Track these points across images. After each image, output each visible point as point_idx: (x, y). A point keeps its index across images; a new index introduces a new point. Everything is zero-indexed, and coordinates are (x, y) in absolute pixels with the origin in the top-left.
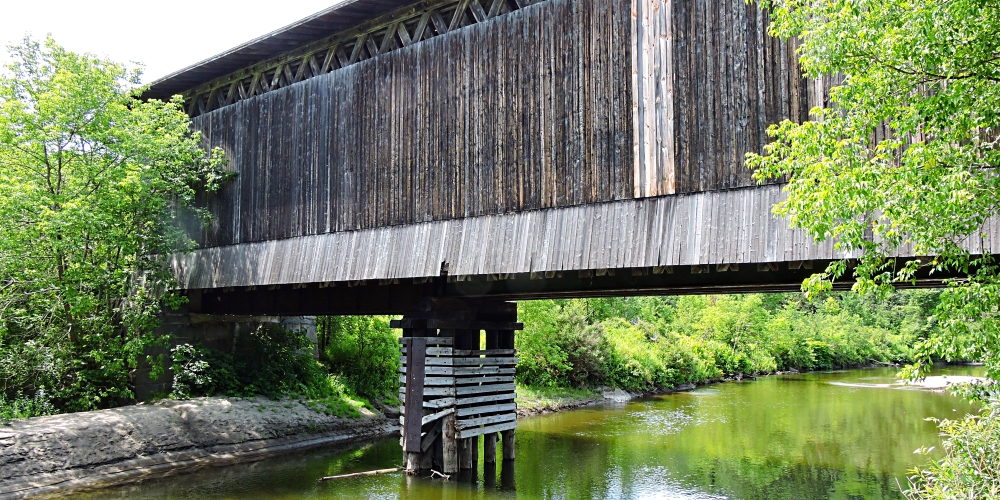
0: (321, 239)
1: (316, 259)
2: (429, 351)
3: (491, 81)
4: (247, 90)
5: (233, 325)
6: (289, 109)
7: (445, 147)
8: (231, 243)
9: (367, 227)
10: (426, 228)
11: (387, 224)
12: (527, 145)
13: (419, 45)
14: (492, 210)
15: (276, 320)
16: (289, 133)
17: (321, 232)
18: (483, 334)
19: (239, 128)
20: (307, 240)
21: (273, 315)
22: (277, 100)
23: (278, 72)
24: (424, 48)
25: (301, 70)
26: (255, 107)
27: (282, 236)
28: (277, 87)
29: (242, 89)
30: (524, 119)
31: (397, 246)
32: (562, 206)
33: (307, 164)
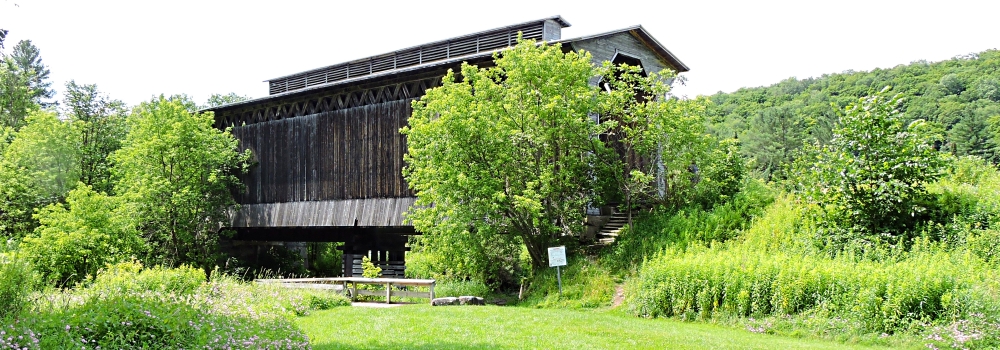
0: (302, 204)
1: (300, 214)
2: (355, 261)
3: (375, 134)
4: (263, 115)
5: (256, 247)
6: (286, 132)
7: (357, 164)
8: (257, 203)
9: (324, 199)
10: (349, 202)
11: (332, 198)
12: (389, 167)
13: (346, 110)
14: (375, 196)
15: (281, 244)
16: (285, 145)
17: (302, 200)
18: (370, 252)
19: (259, 138)
20: (296, 204)
21: (280, 240)
22: (279, 125)
23: (279, 109)
24: (348, 112)
25: (291, 110)
26: (268, 126)
27: (283, 201)
28: (279, 118)
29: (260, 115)
30: (388, 154)
31: (337, 210)
32: (402, 196)
33: (295, 163)
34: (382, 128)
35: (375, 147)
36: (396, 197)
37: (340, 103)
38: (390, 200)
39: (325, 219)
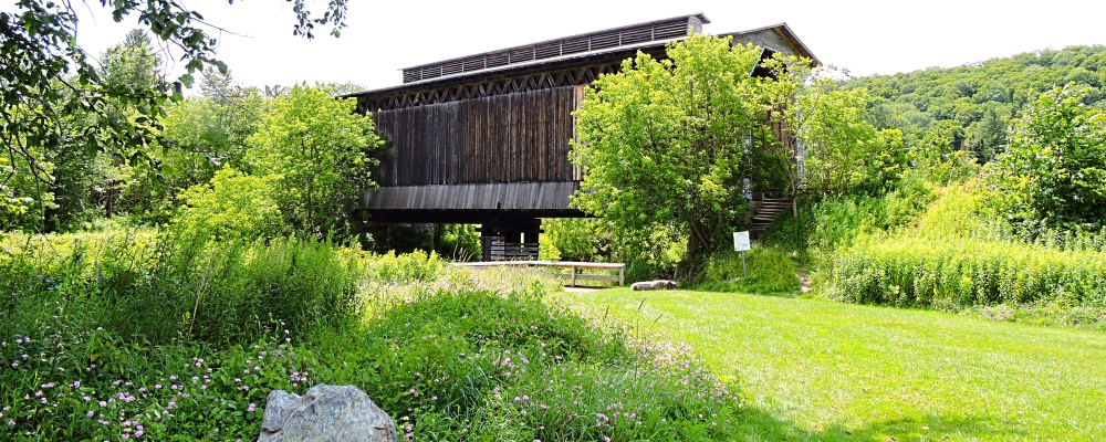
0: (441, 187)
1: (439, 198)
2: (493, 243)
3: (519, 121)
4: (400, 101)
5: (386, 228)
6: (425, 118)
7: (499, 148)
8: (392, 185)
9: (464, 182)
10: (491, 186)
11: (473, 182)
12: (534, 153)
13: (488, 98)
14: (519, 180)
16: (423, 130)
17: (441, 183)
18: (523, 235)
19: (396, 124)
20: (434, 187)
21: (408, 222)
22: (417, 112)
23: (418, 96)
24: (491, 100)
25: (430, 97)
26: (405, 112)
27: (421, 183)
28: (417, 104)
29: (397, 101)
30: (533, 141)
31: (477, 193)
32: (548, 180)
33: (433, 148)
34: (526, 116)
35: (519, 134)
36: (540, 182)
37: (482, 91)
38: (534, 185)
39: (466, 202)
